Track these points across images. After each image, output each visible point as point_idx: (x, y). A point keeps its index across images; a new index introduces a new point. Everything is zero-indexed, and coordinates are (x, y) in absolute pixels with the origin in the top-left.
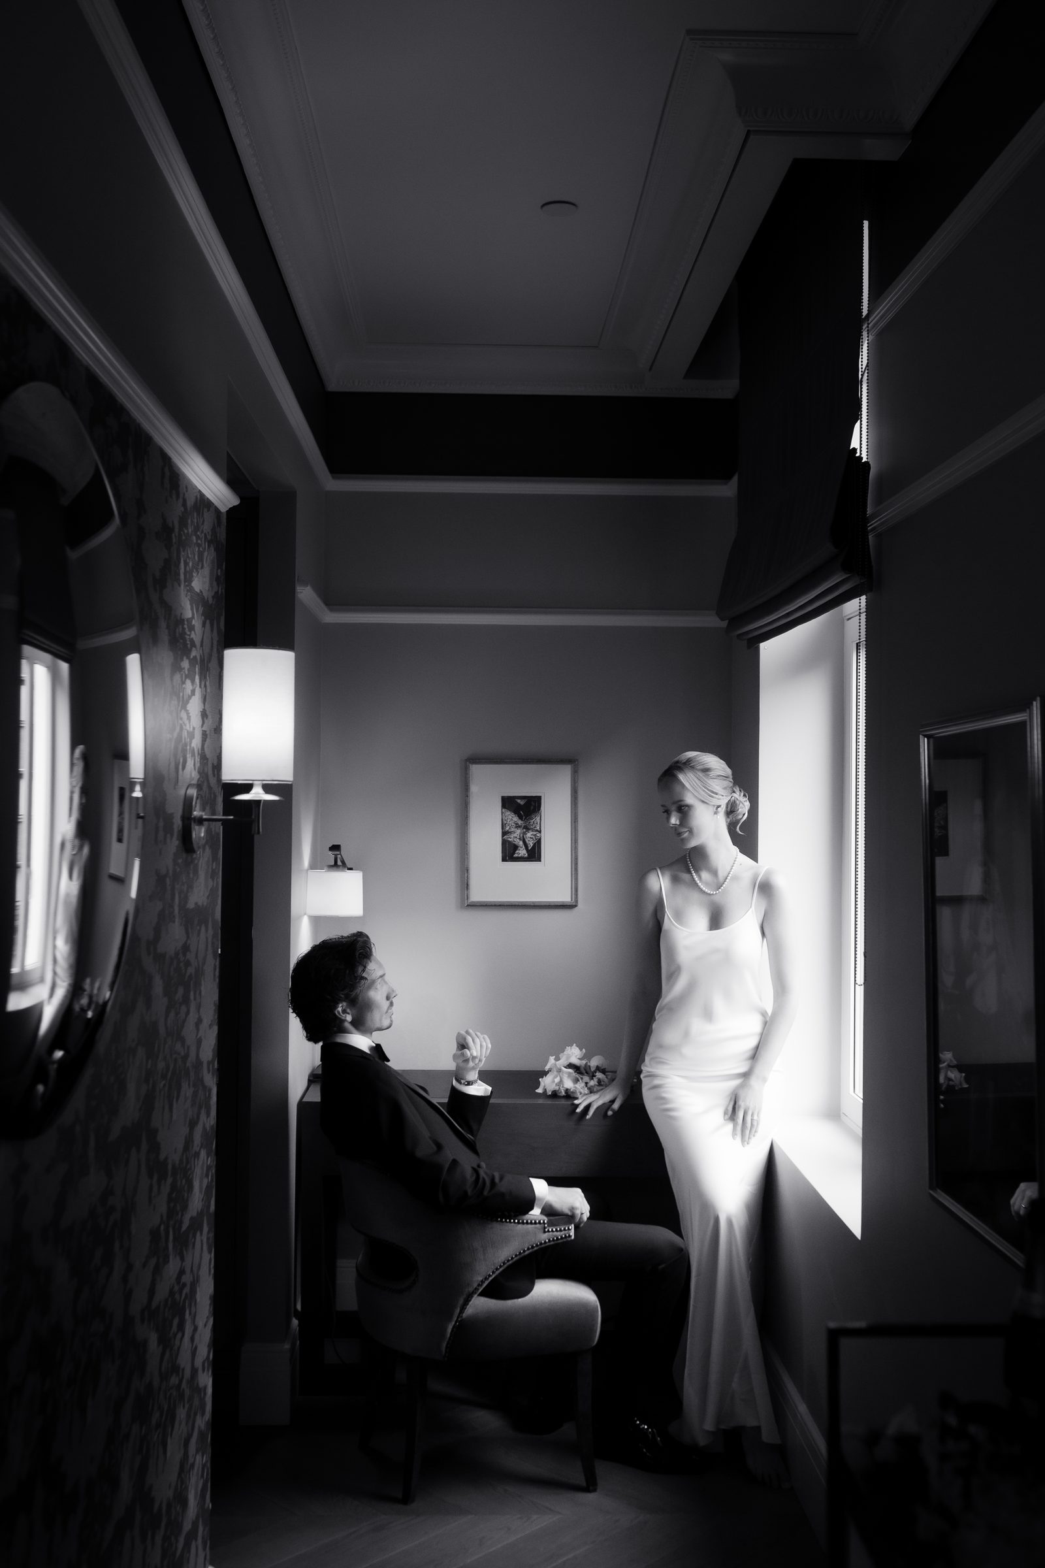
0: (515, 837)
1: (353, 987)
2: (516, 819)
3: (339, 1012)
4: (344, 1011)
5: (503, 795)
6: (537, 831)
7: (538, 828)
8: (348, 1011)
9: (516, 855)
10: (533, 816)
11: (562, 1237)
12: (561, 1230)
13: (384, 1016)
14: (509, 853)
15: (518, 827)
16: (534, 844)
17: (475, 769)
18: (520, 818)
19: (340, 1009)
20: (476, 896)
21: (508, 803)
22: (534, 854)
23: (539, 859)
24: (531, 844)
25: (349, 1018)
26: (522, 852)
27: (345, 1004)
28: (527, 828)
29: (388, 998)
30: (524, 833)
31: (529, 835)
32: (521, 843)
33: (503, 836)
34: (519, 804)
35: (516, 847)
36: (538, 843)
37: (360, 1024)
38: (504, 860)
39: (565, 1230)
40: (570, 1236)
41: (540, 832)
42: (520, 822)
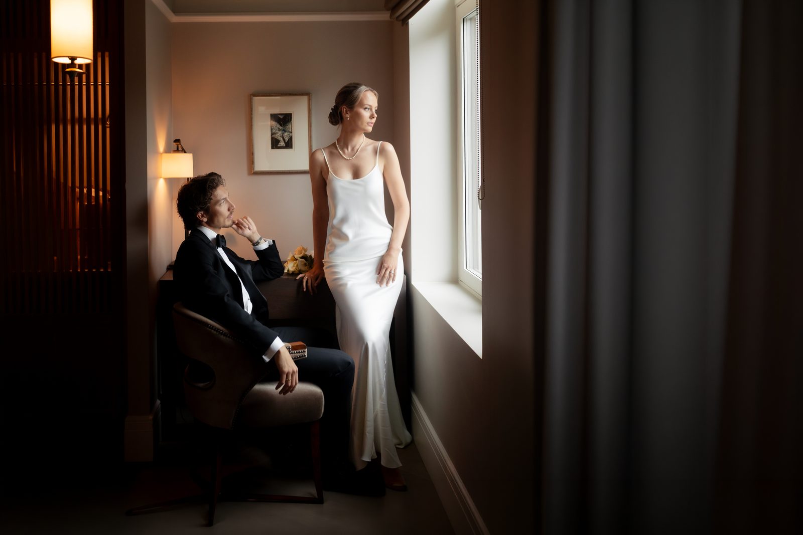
0: (278, 136)
1: (206, 203)
2: (278, 126)
3: (199, 217)
4: (203, 216)
5: (272, 113)
6: (290, 132)
7: (290, 130)
8: (205, 216)
9: (279, 146)
10: (288, 124)
11: (300, 356)
12: (299, 352)
13: (226, 220)
14: (275, 144)
15: (280, 130)
16: (289, 140)
17: (256, 99)
18: (281, 125)
19: (200, 215)
20: (258, 167)
21: (274, 117)
22: (289, 145)
23: (291, 147)
24: (287, 140)
25: (205, 220)
26: (282, 144)
27: (202, 212)
28: (284, 131)
29: (229, 210)
30: (283, 133)
31: (286, 134)
32: (282, 139)
33: (272, 135)
34: (280, 118)
35: (278, 141)
36: (291, 139)
37: (211, 224)
38: (272, 148)
39: (302, 352)
40: (305, 356)
41: (292, 133)
42: (281, 128)
